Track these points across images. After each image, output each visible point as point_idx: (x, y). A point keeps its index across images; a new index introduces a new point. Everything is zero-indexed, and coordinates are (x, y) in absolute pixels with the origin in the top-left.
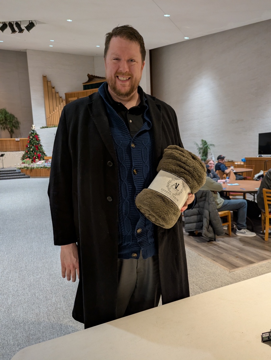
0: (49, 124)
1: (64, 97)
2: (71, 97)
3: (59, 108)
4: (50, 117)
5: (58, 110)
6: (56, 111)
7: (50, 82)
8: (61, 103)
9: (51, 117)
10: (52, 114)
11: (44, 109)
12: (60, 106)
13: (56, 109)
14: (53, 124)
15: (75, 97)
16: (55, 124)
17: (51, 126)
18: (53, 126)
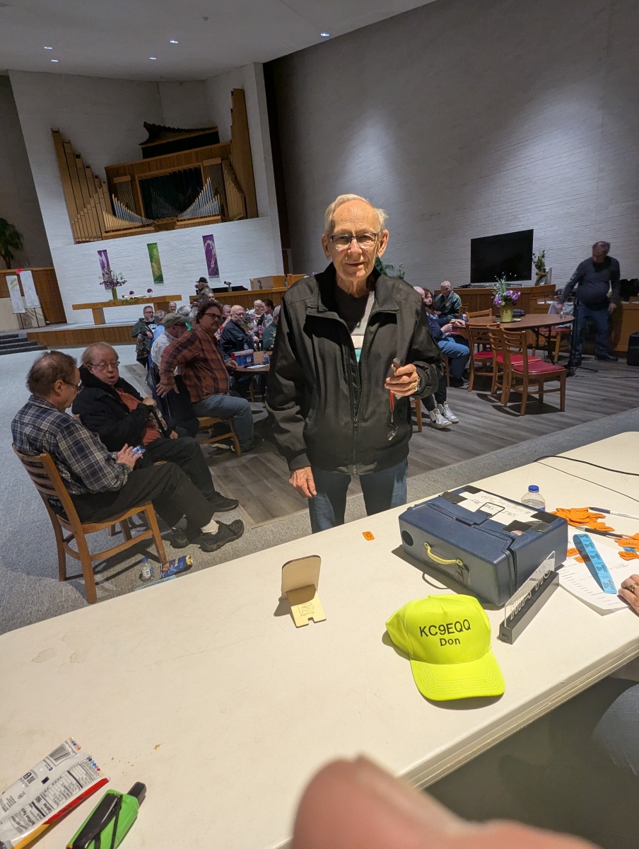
0: (79, 235)
1: (103, 175)
2: (119, 175)
3: (95, 200)
4: (78, 222)
5: (93, 205)
6: (89, 206)
7: (69, 143)
8: (98, 189)
9: (80, 221)
10: (82, 213)
11: (64, 203)
12: (96, 196)
13: (90, 203)
14: (87, 235)
15: (125, 175)
16: (90, 235)
17: (84, 240)
18: (88, 239)
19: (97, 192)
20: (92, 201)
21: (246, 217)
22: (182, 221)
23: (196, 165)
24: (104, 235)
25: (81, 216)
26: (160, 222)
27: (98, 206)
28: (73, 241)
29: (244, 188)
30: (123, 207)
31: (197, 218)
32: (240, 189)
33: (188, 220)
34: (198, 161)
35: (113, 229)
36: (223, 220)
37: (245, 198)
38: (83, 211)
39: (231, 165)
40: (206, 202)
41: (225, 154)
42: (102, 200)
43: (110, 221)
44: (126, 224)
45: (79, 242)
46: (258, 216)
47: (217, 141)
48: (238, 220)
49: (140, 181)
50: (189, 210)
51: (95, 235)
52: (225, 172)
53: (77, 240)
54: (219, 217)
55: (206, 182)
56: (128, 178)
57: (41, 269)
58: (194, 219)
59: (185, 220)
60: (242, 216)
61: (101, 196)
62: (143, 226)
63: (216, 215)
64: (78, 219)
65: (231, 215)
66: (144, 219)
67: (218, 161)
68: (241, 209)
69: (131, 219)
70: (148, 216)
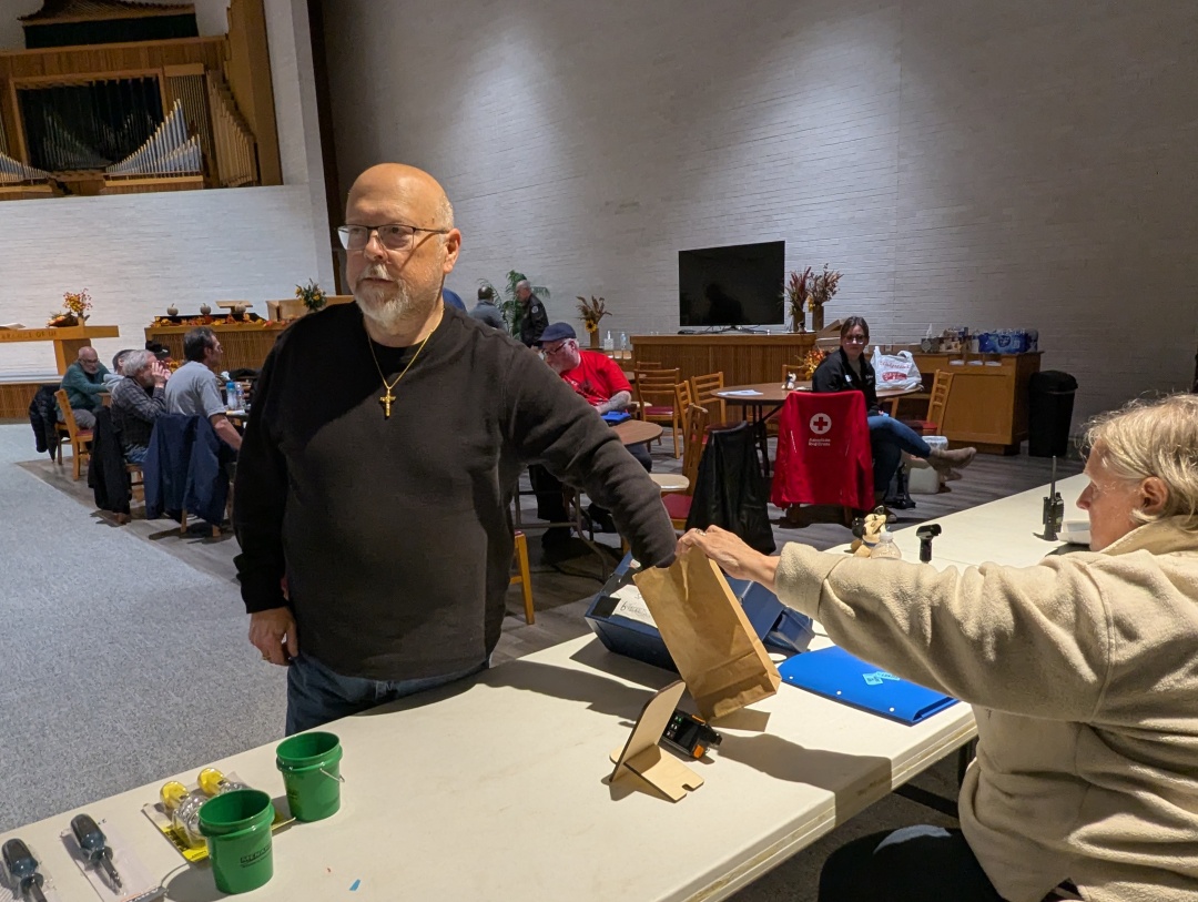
21: (259, 183)
22: (115, 178)
23: (150, 72)
26: (63, 178)
29: (254, 127)
31: (152, 176)
32: (245, 126)
33: (132, 177)
34: (152, 66)
36: (208, 186)
37: (256, 146)
39: (225, 80)
40: (171, 144)
41: (214, 56)
46: (282, 183)
47: (195, 33)
48: (240, 186)
49: (18, 91)
50: (131, 159)
52: (213, 91)
54: (200, 178)
55: (171, 107)
58: (145, 177)
59: (123, 178)
60: (250, 179)
63: (192, 174)
65: (223, 175)
67: (196, 69)
68: (248, 167)
70: (36, 162)
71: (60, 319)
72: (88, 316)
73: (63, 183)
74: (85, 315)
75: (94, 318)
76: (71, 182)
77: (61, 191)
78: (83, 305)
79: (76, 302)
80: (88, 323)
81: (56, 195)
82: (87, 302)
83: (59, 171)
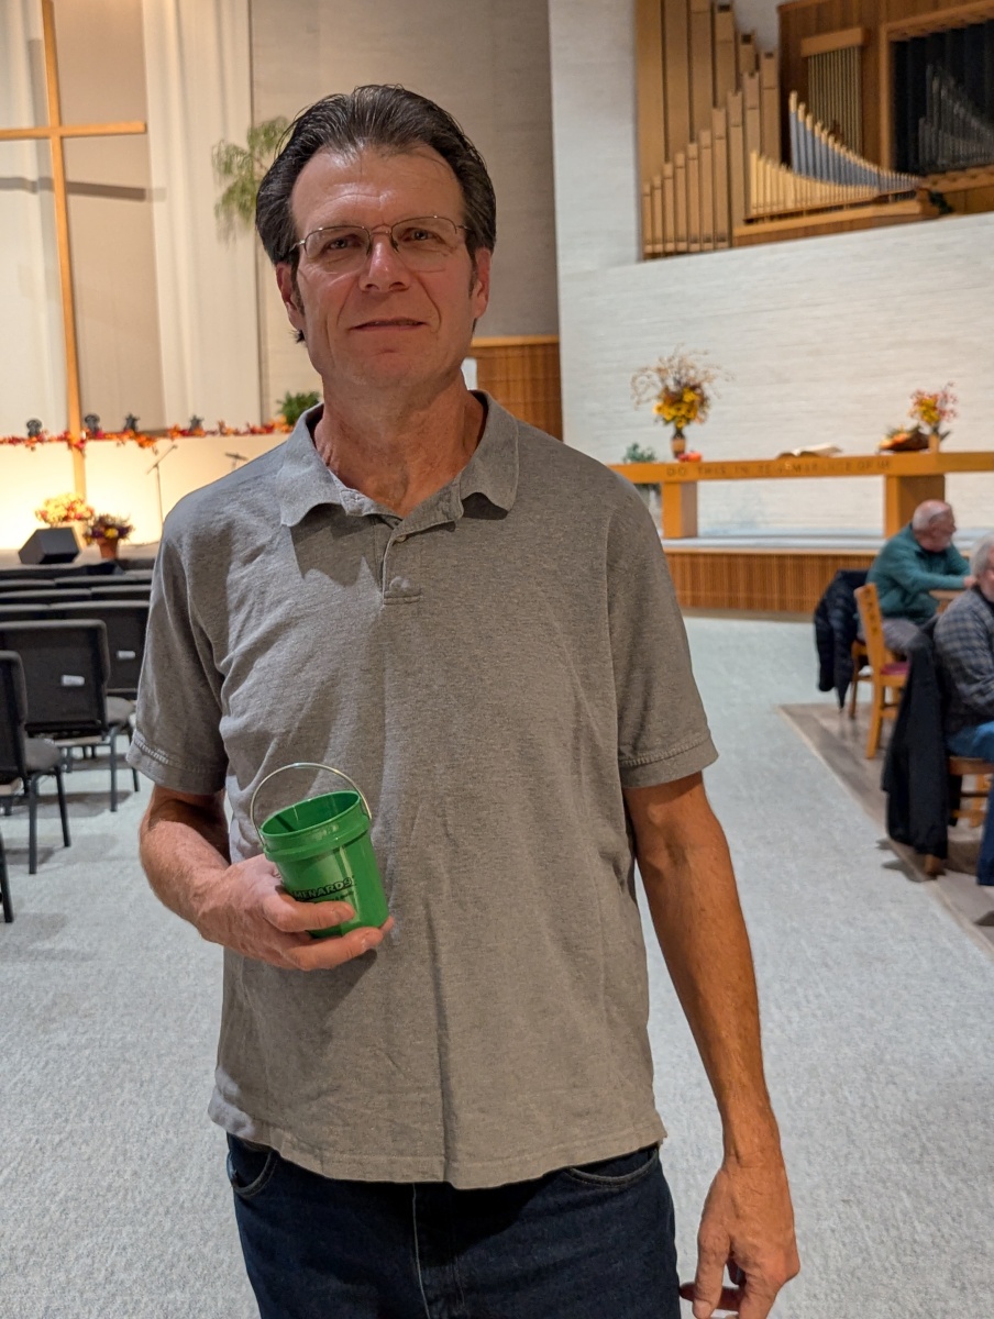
0: (659, 233)
1: (769, 31)
2: (823, 27)
3: (727, 115)
4: (663, 187)
5: (720, 129)
6: (705, 137)
8: (746, 76)
9: (669, 184)
10: (680, 159)
11: (627, 128)
12: (734, 101)
13: (710, 125)
14: (682, 231)
15: (845, 25)
16: (695, 230)
17: (670, 247)
18: (682, 246)
19: (739, 86)
20: (719, 117)
24: (741, 230)
25: (675, 168)
26: (943, 185)
27: (736, 134)
28: (632, 250)
30: (823, 136)
35: (776, 209)
38: (685, 150)
42: (753, 117)
43: (771, 185)
44: (822, 192)
45: (654, 256)
51: (708, 230)
53: (649, 249)
56: (853, 36)
57: (518, 340)
61: (752, 100)
62: (881, 200)
64: (663, 179)
66: (887, 174)
69: (843, 176)
70: (902, 165)
71: (902, 437)
72: (947, 434)
73: (940, 195)
74: (942, 430)
75: (959, 437)
76: (955, 192)
77: (936, 209)
78: (943, 413)
79: (932, 409)
80: (947, 446)
81: (926, 216)
82: (949, 406)
83: (937, 172)
